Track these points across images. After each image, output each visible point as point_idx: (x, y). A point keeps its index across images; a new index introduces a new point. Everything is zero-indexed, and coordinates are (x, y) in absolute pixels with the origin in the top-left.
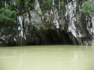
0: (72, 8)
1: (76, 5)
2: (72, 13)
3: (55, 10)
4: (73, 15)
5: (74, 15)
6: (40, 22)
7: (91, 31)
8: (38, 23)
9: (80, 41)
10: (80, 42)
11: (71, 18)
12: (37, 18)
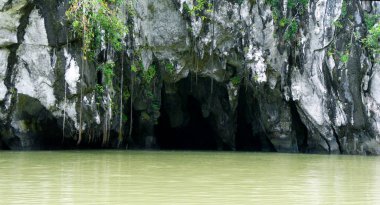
0: (328, 18)
1: (340, 12)
2: (320, 36)
3: (265, 9)
4: (322, 42)
5: (326, 43)
6: (162, 37)
7: (369, 105)
8: (149, 41)
9: (330, 139)
10: (327, 142)
11: (312, 51)
12: (151, 19)
